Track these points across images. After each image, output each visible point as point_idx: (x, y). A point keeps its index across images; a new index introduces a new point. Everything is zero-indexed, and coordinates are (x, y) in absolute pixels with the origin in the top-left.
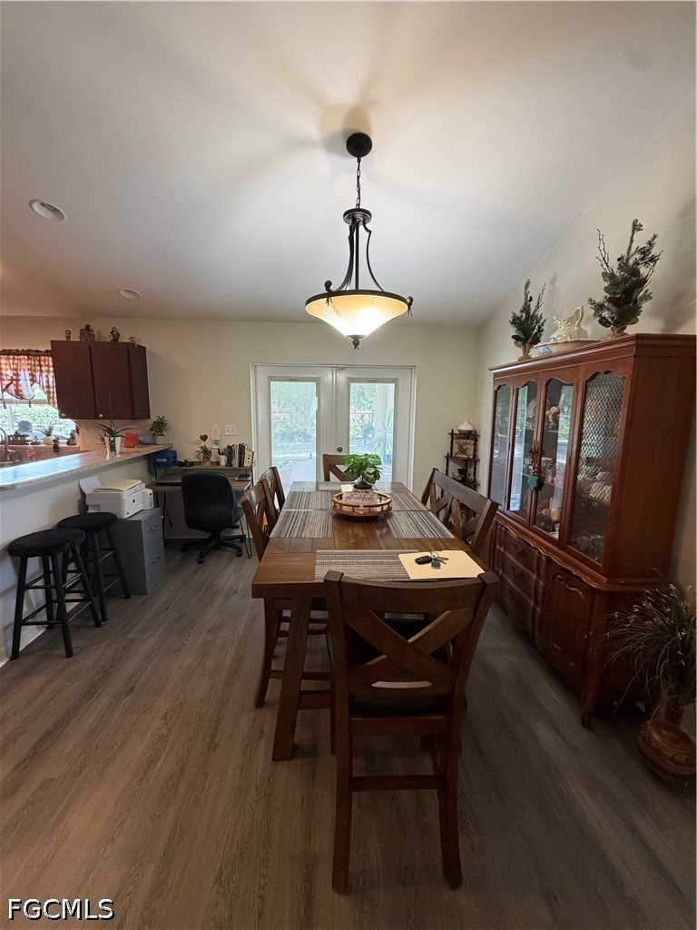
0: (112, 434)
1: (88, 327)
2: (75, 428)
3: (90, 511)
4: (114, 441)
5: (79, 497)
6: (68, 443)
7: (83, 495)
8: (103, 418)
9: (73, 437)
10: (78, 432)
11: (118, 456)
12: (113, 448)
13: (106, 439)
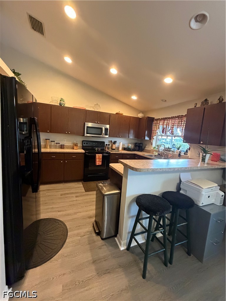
0: (205, 152)
1: (206, 100)
2: (189, 148)
3: (181, 192)
4: (205, 156)
5: (178, 182)
6: (184, 154)
7: (180, 181)
8: (202, 144)
9: (187, 151)
10: (189, 150)
11: (206, 165)
12: (203, 160)
13: (201, 154)
